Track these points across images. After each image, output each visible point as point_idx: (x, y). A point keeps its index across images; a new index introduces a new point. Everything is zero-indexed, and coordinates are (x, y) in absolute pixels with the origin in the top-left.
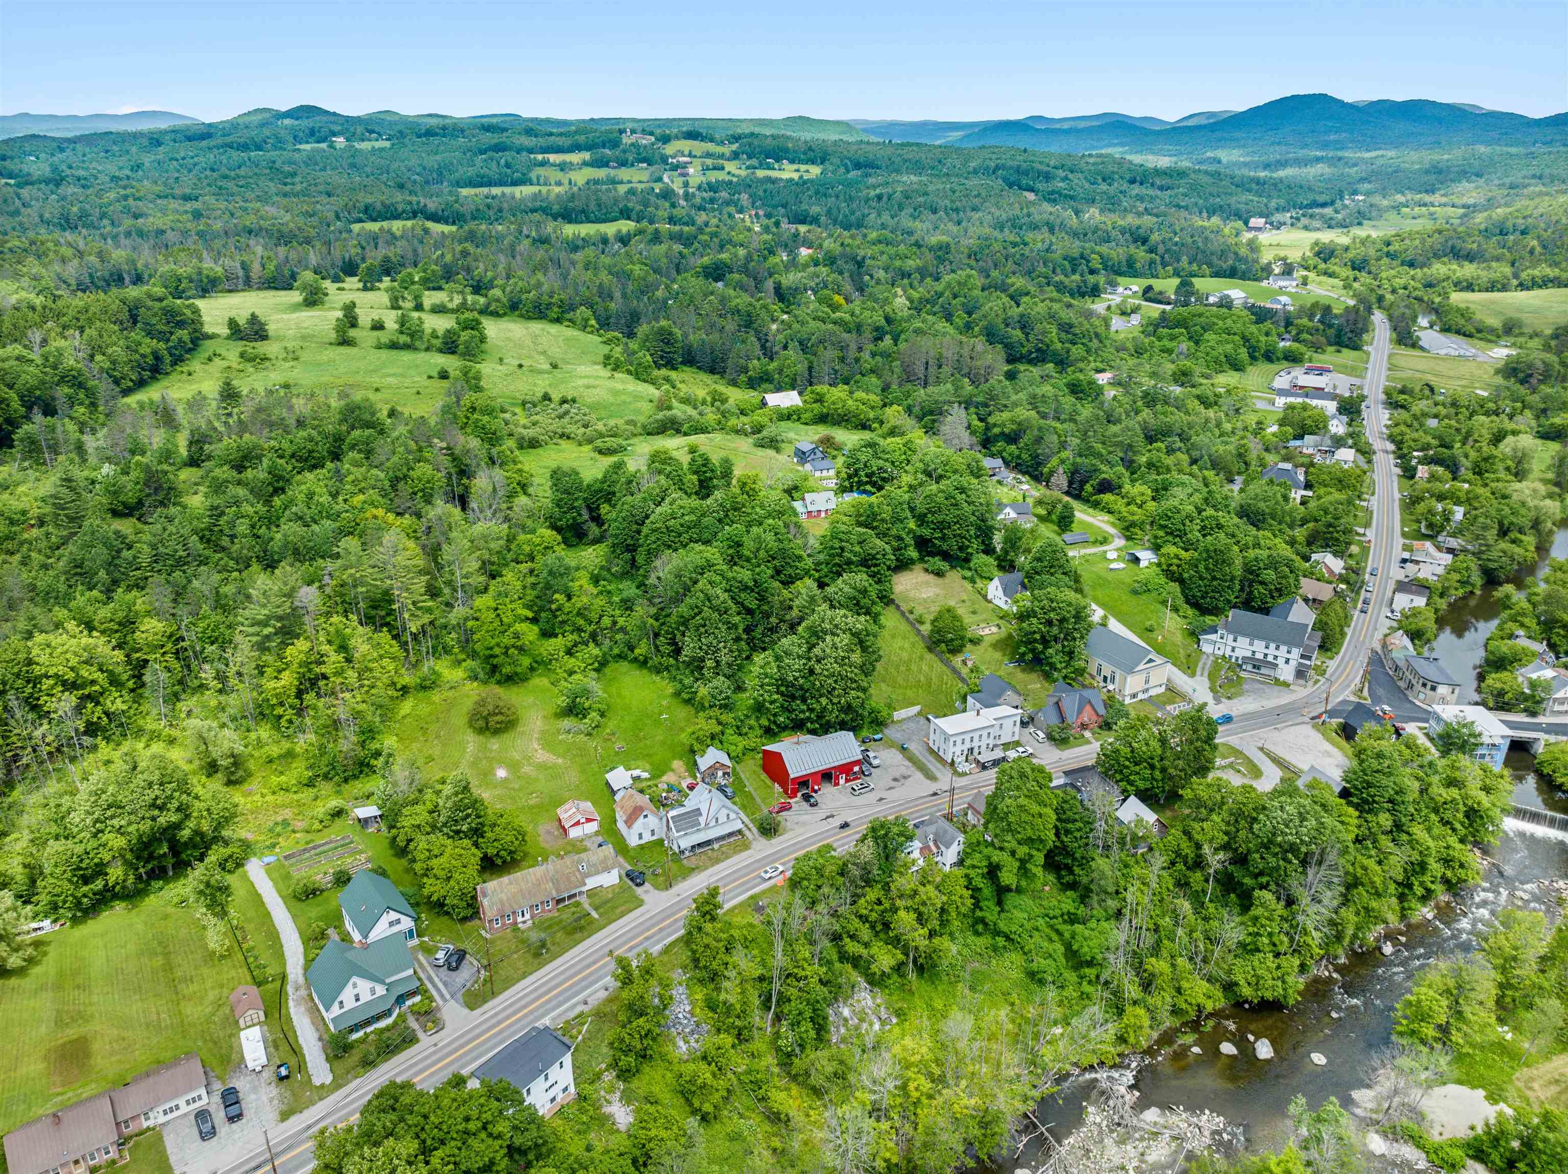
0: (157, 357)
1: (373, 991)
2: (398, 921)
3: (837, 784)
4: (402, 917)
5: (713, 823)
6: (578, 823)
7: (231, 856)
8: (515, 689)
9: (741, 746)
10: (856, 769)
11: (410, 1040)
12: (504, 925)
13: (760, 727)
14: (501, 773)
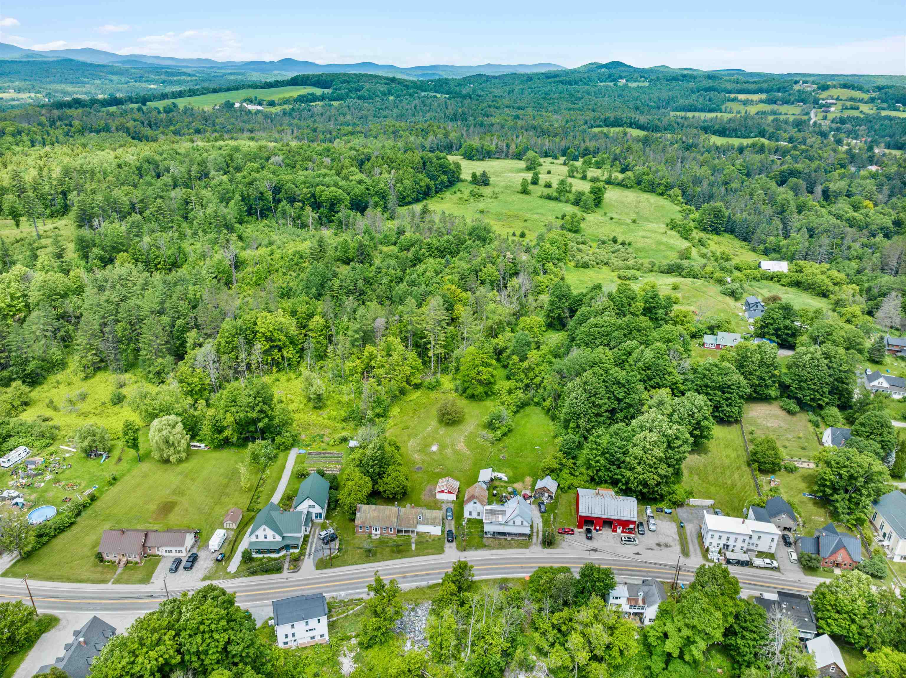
0: (428, 188)
1: (274, 537)
2: (314, 507)
3: (615, 531)
4: (316, 506)
5: (511, 523)
6: (443, 491)
7: (283, 443)
8: (474, 404)
9: (569, 482)
10: (632, 526)
11: (278, 569)
12: (364, 531)
13: (588, 476)
14: (434, 448)
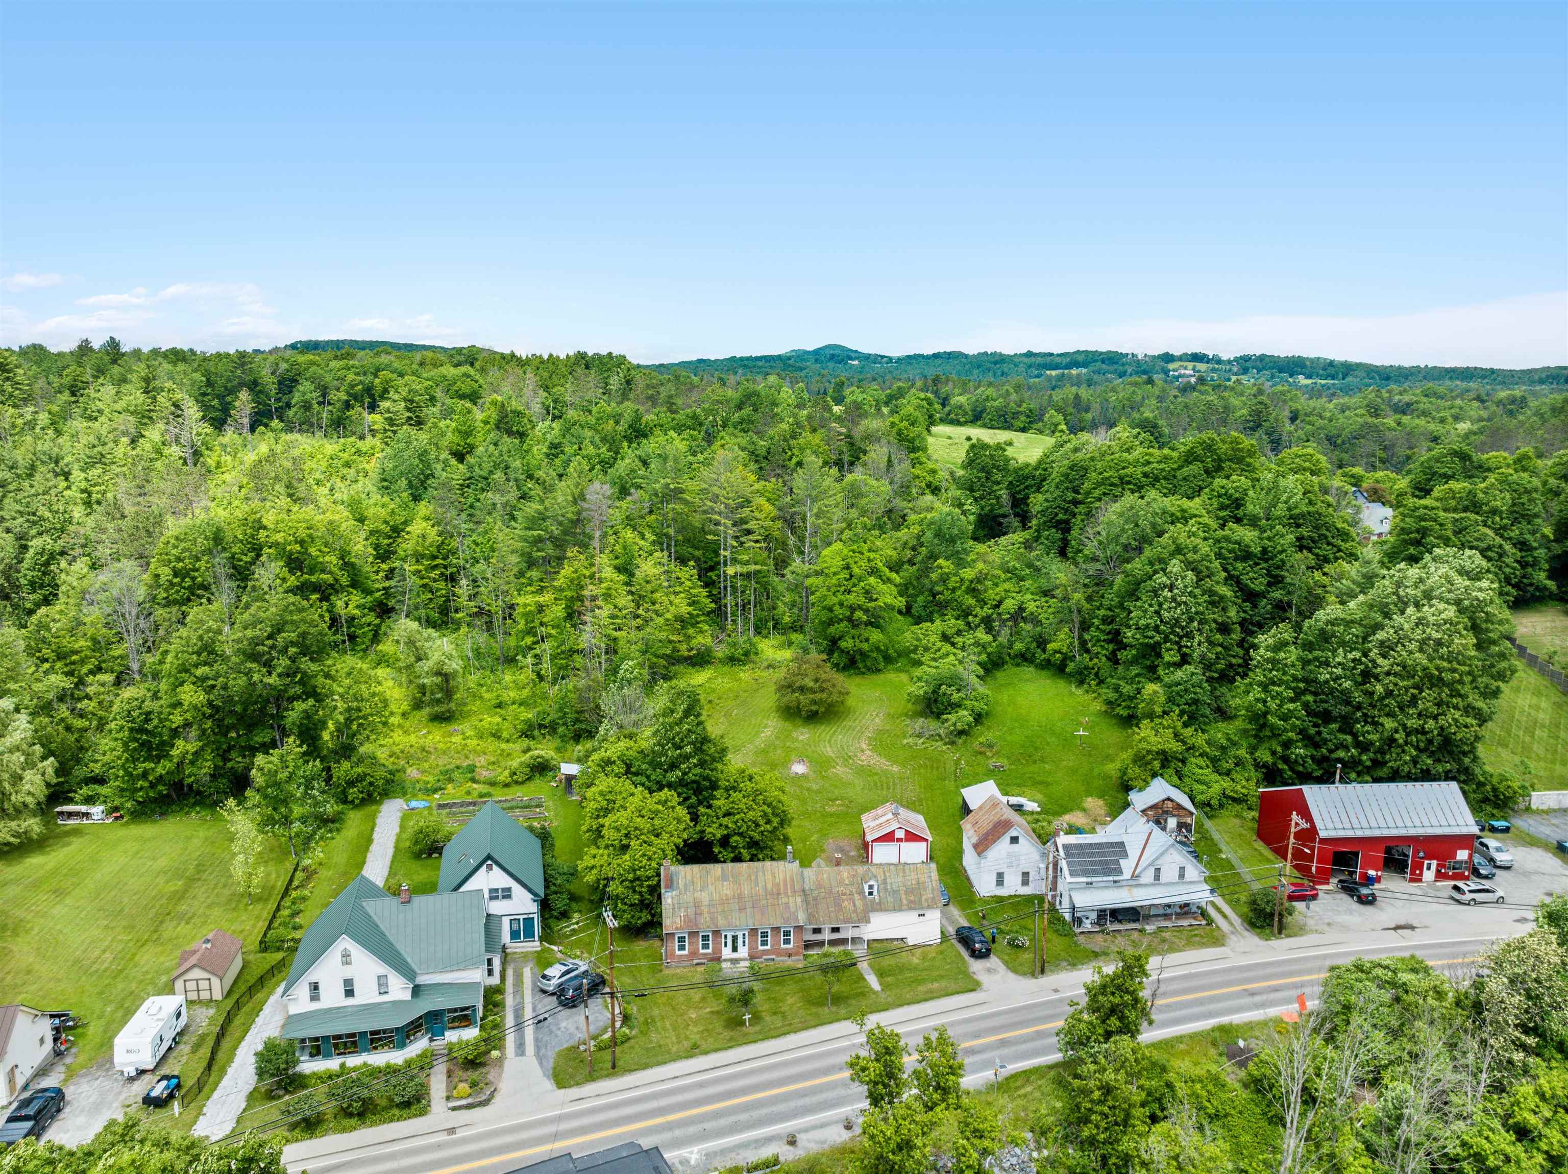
1: (382, 984)
2: (507, 894)
3: (1417, 879)
4: (517, 889)
5: (1148, 877)
6: (889, 837)
7: (361, 778)
9: (1216, 789)
10: (1462, 855)
11: (409, 1101)
12: (694, 954)
14: (799, 768)
